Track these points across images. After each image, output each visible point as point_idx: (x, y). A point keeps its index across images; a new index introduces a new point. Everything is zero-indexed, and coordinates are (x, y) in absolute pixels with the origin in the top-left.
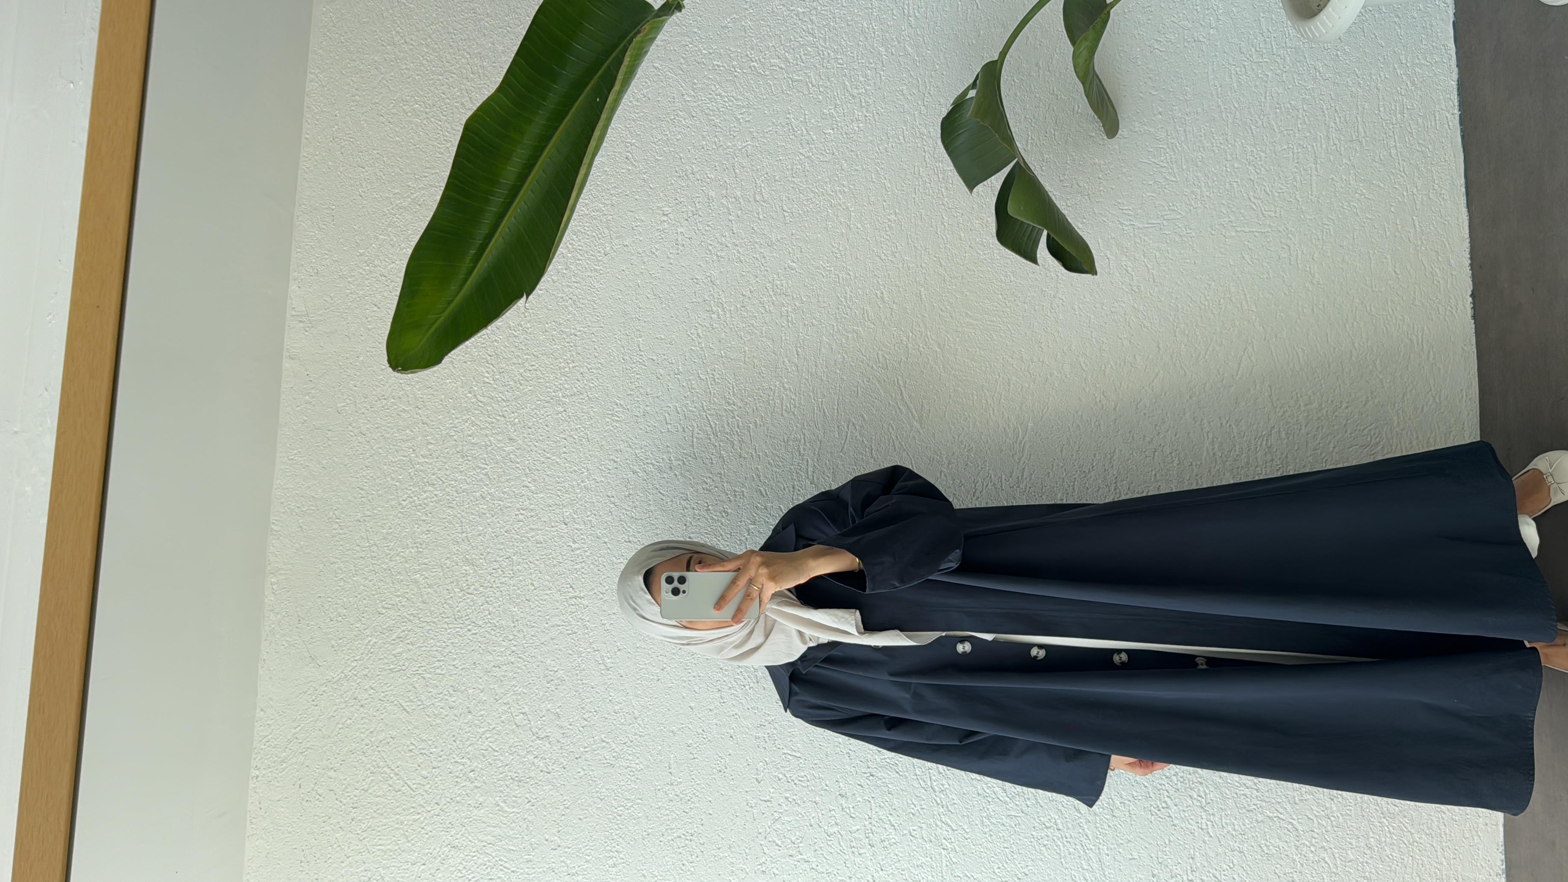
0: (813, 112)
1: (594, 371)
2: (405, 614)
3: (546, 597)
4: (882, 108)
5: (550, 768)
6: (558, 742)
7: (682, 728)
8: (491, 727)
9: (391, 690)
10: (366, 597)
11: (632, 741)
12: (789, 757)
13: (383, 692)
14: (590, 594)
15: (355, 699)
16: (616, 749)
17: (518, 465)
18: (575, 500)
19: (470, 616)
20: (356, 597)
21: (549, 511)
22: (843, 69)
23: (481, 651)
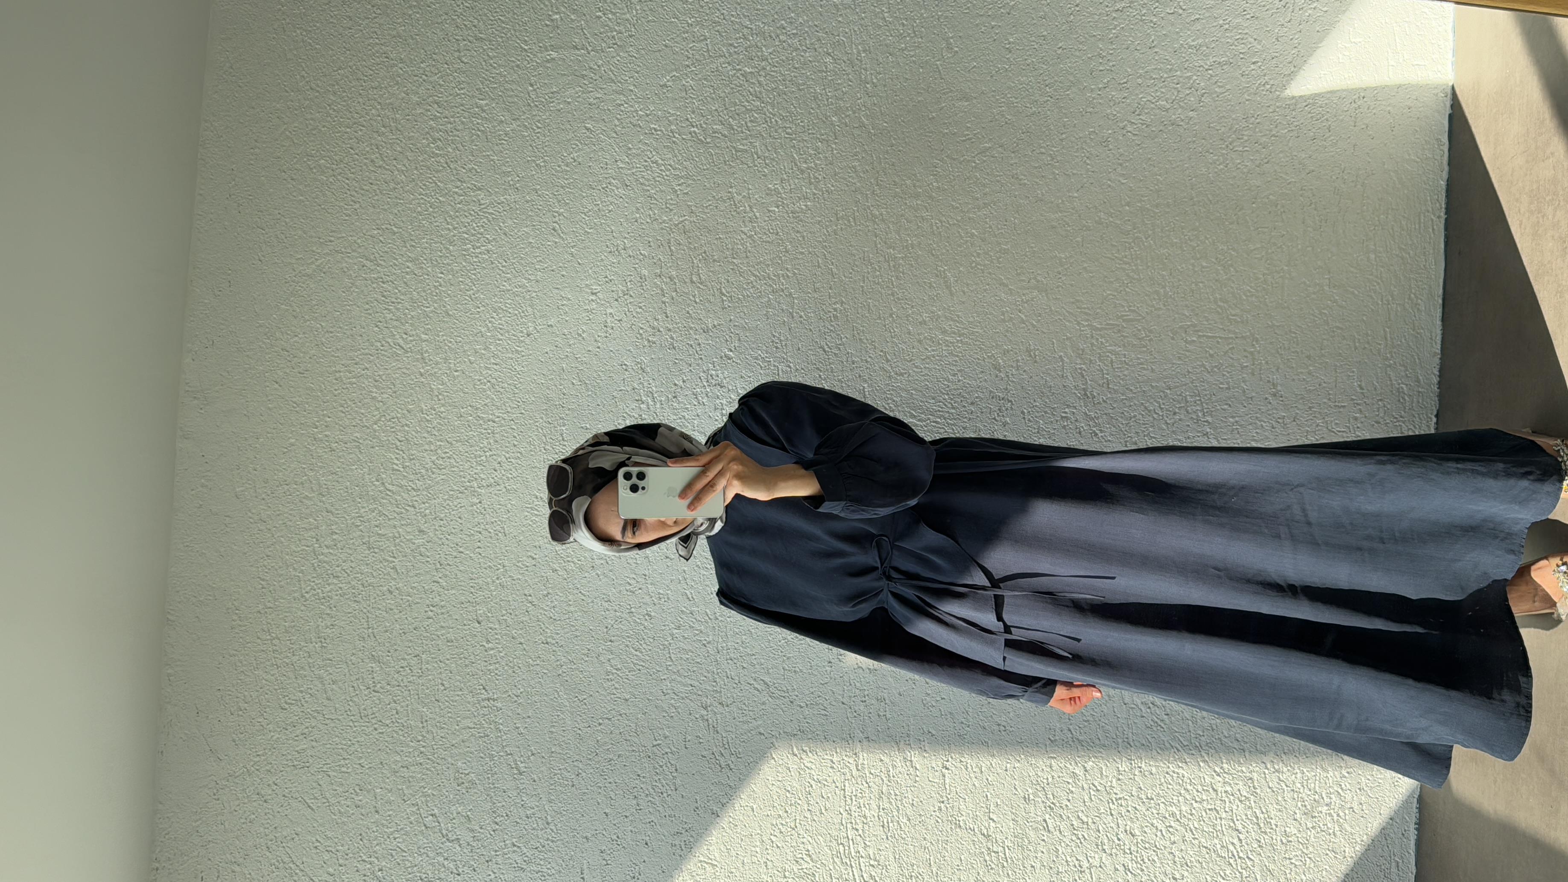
0: (757, 186)
1: (512, 460)
2: (308, 710)
3: (457, 698)
4: (833, 186)
5: (460, 870)
6: (468, 845)
7: (596, 834)
8: (399, 827)
9: (295, 787)
10: (267, 692)
11: (544, 847)
12: (705, 865)
13: (286, 788)
14: (504, 696)
15: (258, 794)
16: (527, 854)
17: (428, 559)
18: (489, 598)
19: (377, 715)
20: (257, 691)
21: (461, 609)
22: (792, 140)
23: (389, 751)
